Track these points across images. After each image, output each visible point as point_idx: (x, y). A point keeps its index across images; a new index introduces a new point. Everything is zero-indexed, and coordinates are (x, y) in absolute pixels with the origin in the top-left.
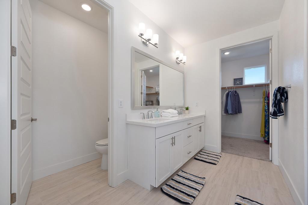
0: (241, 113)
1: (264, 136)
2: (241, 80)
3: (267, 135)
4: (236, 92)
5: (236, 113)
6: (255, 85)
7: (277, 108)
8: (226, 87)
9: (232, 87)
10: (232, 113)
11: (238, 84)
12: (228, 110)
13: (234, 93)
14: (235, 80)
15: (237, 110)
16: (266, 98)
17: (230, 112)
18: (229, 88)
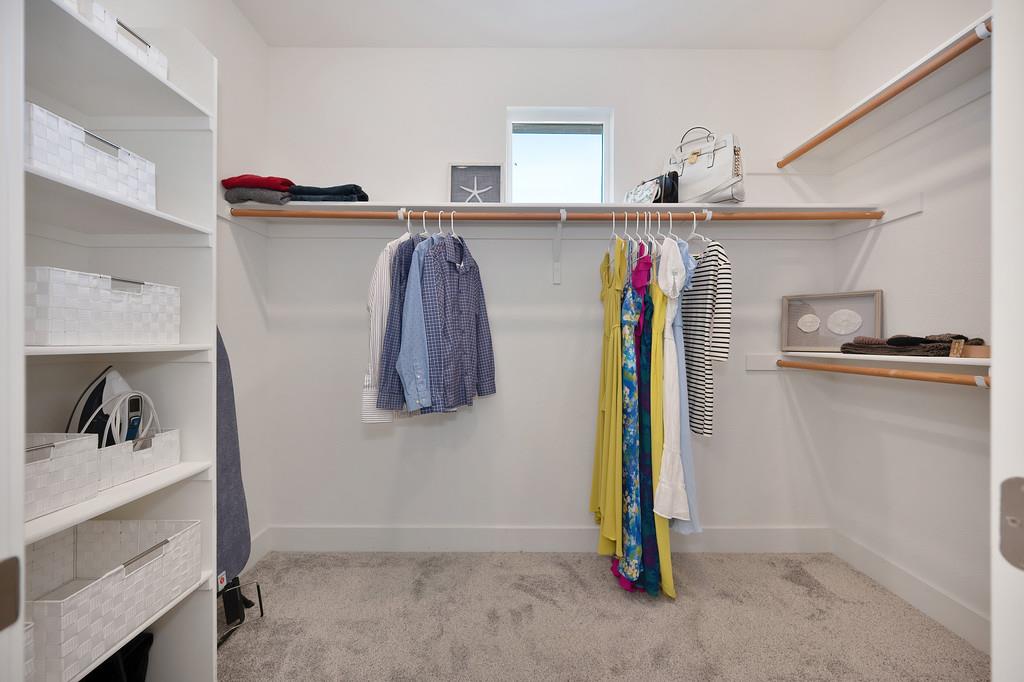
0: (493, 390)
2: (491, 176)
3: (633, 543)
4: (460, 247)
5: (463, 400)
6: (569, 209)
8: (399, 208)
9: (437, 209)
10: (433, 403)
13: (451, 255)
14: (460, 176)
15: (469, 380)
16: (629, 294)
18: (417, 216)
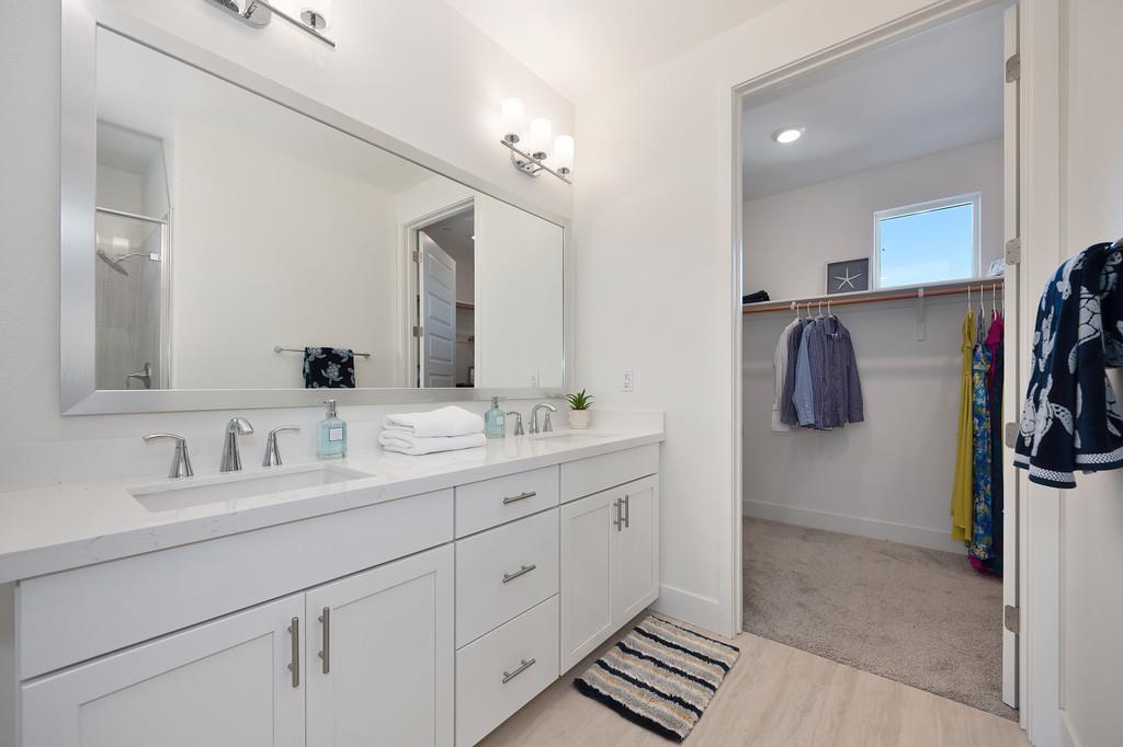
0: (862, 419)
1: (968, 536)
2: (861, 267)
3: (981, 532)
4: (835, 323)
5: (837, 423)
6: (926, 288)
7: (1074, 413)
8: (791, 302)
9: (818, 300)
10: (818, 422)
11: (846, 288)
12: (799, 407)
13: (828, 330)
14: (835, 270)
15: (841, 410)
16: (981, 349)
17: (807, 416)
18: (803, 305)
